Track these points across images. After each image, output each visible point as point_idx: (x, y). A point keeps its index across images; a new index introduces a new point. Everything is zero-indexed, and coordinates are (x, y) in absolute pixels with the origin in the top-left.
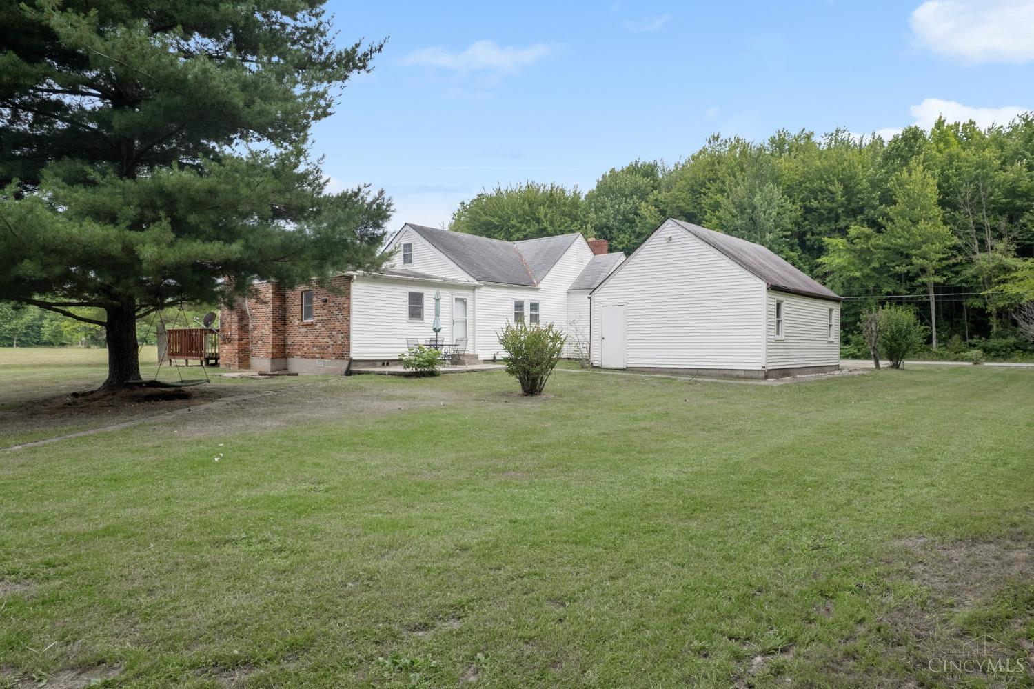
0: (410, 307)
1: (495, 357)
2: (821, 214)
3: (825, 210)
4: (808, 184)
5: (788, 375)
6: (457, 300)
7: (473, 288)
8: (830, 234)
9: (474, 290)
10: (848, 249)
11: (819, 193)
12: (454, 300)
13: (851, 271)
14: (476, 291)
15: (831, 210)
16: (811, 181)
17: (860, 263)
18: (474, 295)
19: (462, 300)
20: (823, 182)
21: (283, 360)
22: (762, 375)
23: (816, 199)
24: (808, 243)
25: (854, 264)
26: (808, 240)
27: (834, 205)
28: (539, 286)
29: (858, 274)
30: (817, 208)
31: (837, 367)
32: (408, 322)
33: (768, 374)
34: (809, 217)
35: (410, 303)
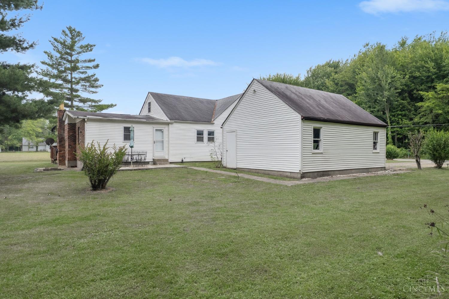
0: (124, 134)
1: (182, 160)
2: (422, 79)
3: (425, 77)
4: (414, 64)
5: (328, 175)
6: (156, 130)
7: (168, 124)
8: (428, 90)
9: (169, 125)
10: (435, 97)
11: (421, 68)
12: (155, 130)
13: (437, 110)
14: (170, 125)
15: (429, 77)
16: (416, 62)
17: (443, 105)
18: (169, 128)
19: (161, 130)
20: (423, 62)
21: (75, 161)
22: (299, 176)
23: (419, 71)
24: (414, 95)
25: (439, 106)
26: (414, 94)
27: (430, 74)
28: (214, 122)
29: (440, 112)
30: (420, 76)
31: (384, 169)
32: (123, 142)
33: (304, 175)
34: (415, 81)
35: (124, 133)
